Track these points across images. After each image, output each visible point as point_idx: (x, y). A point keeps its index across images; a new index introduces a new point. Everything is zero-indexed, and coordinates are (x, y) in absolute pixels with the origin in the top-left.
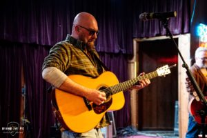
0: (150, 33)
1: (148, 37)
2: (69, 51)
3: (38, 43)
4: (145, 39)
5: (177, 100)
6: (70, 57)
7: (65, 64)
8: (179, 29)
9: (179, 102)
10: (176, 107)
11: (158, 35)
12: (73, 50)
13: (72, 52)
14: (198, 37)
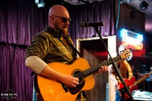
0: (88, 35)
1: (86, 38)
2: (48, 40)
3: (6, 42)
4: (84, 39)
5: (108, 82)
6: (48, 45)
7: (45, 53)
8: (108, 32)
9: (109, 84)
10: (107, 87)
11: (93, 36)
12: (51, 39)
13: (50, 41)
14: (121, 38)
